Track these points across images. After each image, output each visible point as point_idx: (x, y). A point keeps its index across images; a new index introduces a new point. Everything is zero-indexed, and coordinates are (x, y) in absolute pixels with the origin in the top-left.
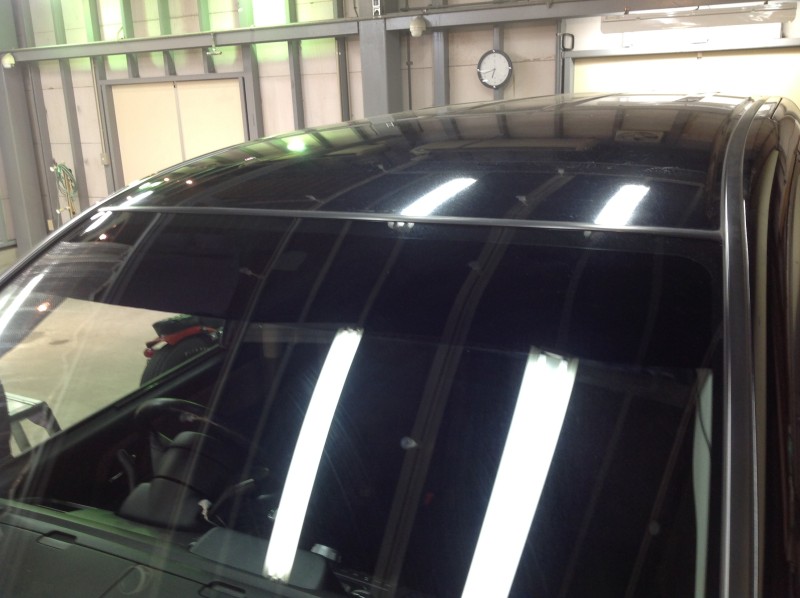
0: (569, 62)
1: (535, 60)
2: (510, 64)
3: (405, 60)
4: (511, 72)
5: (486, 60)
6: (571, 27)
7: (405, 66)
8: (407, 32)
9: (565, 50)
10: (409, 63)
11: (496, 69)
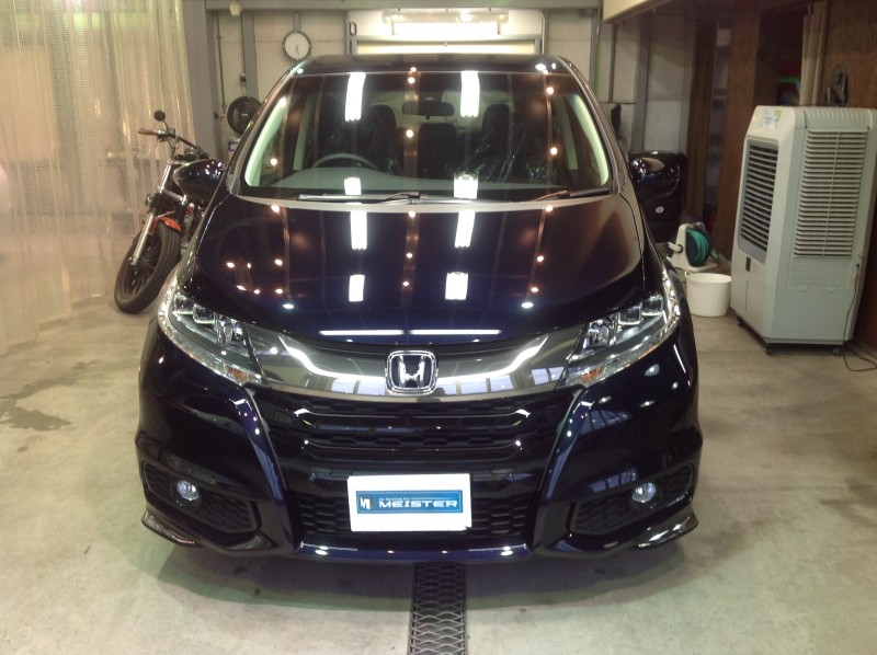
0: (354, 43)
1: (327, 41)
2: (309, 42)
3: (216, 35)
4: (310, 50)
5: (289, 38)
6: (353, 18)
7: (216, 40)
8: (227, 12)
9: (351, 34)
10: (219, 38)
11: (297, 46)
